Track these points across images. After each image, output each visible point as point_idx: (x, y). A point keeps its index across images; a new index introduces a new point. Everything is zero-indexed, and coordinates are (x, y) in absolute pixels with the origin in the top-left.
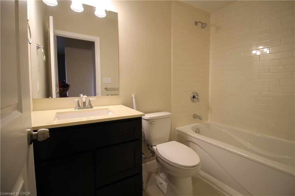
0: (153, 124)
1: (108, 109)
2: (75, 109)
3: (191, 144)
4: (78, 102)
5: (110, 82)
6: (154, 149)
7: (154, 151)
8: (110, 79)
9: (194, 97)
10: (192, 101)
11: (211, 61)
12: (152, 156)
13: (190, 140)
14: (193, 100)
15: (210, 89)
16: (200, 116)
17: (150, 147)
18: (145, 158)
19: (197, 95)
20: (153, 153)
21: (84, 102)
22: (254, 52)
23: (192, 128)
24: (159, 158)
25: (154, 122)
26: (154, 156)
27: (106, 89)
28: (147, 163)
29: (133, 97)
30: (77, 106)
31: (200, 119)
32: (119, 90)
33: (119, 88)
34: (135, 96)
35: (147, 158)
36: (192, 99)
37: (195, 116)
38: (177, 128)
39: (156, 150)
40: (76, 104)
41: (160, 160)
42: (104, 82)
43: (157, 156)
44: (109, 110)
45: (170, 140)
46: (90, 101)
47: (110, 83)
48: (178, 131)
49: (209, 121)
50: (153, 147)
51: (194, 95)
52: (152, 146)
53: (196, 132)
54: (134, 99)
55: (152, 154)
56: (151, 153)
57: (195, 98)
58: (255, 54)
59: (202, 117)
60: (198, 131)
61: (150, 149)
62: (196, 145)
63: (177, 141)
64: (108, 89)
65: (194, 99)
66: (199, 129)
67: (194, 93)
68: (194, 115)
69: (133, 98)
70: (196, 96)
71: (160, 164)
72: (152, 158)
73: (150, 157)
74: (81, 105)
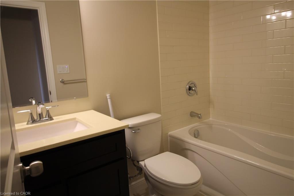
0: (138, 132)
1: (75, 119)
2: (27, 124)
3: (189, 153)
4: (31, 114)
5: (67, 71)
6: (141, 165)
7: (141, 167)
8: (67, 66)
9: (190, 89)
10: (188, 95)
11: (211, 36)
12: (139, 173)
13: (187, 148)
14: (190, 93)
15: (211, 76)
16: (199, 114)
17: (135, 162)
18: (130, 178)
19: (194, 85)
20: (141, 170)
21: (39, 114)
22: (268, 17)
23: (189, 130)
24: (148, 176)
25: (139, 129)
26: (142, 173)
27: (63, 82)
28: (133, 183)
29: (108, 97)
30: (30, 119)
31: (199, 118)
32: (86, 82)
33: (86, 79)
34: (110, 96)
35: (132, 177)
36: (188, 91)
37: (193, 114)
38: (169, 133)
39: (145, 166)
40: (28, 117)
41: (150, 179)
42: (59, 73)
43: (146, 174)
44: (77, 120)
45: (162, 151)
46: (48, 111)
47: (69, 72)
48: (171, 136)
49: (210, 119)
50: (141, 162)
51: (191, 86)
52: (138, 162)
53: (195, 137)
54: (109, 101)
55: (138, 172)
56: (137, 170)
57: (192, 90)
58: (270, 20)
59: (201, 115)
60: (196, 135)
61: (135, 166)
62: (196, 154)
63: (170, 152)
64: (65, 82)
65: (190, 91)
66: (198, 131)
67: (191, 83)
68: (191, 112)
69: (107, 99)
70: (193, 87)
71: (150, 183)
72: (139, 176)
73: (136, 176)
74: (36, 118)
